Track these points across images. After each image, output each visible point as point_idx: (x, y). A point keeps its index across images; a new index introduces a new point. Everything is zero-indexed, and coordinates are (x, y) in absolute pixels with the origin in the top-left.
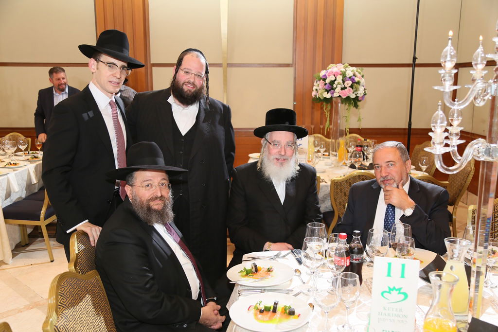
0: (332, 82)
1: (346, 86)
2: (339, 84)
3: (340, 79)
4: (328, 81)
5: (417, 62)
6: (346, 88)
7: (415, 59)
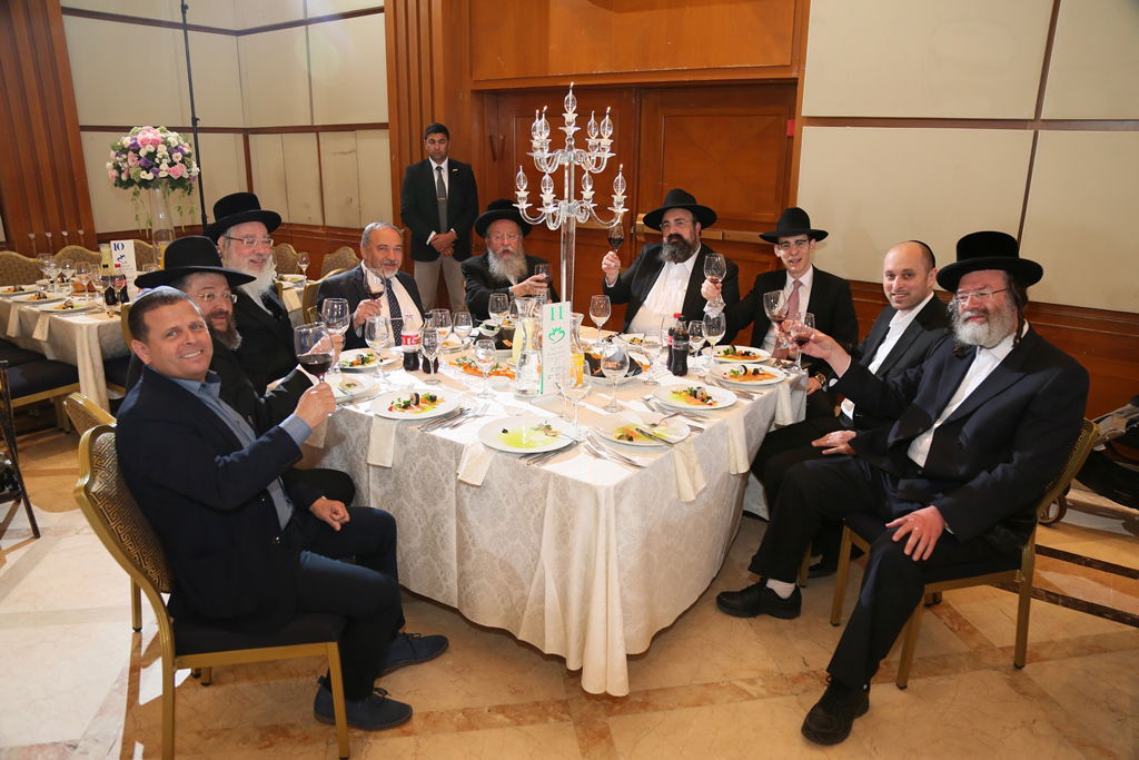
0: (151, 156)
1: (175, 160)
2: (164, 157)
3: (162, 150)
4: (142, 153)
5: (199, 125)
6: (175, 164)
7: (195, 120)
